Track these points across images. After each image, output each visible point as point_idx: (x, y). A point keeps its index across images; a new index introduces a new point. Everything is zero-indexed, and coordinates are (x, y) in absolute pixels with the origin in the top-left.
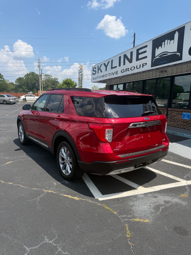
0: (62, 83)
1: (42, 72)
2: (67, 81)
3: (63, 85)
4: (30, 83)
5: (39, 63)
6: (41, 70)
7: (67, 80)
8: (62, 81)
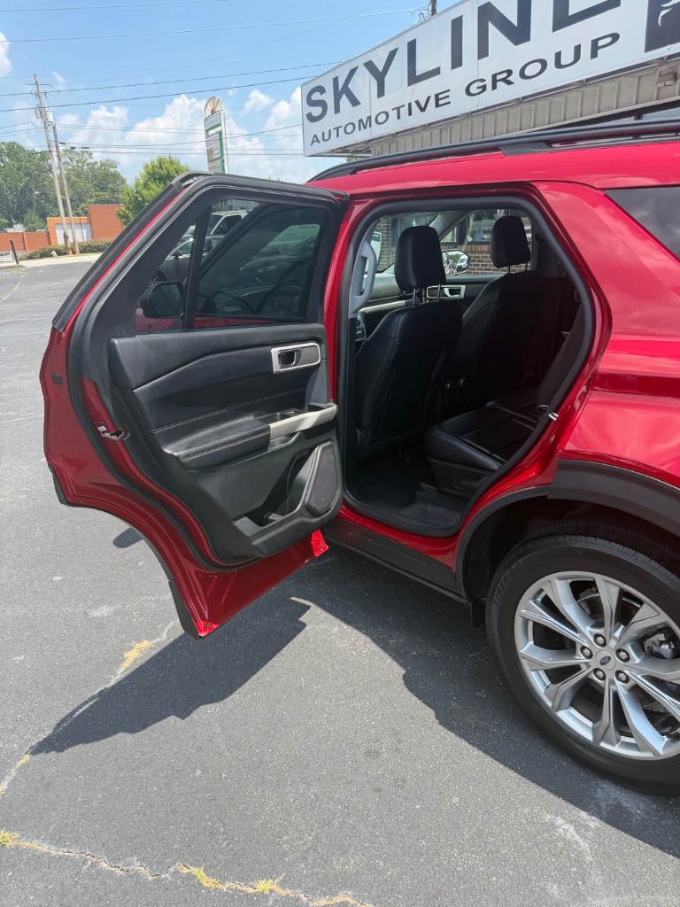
0: (142, 177)
1: (56, 136)
2: (161, 167)
3: (146, 185)
4: (10, 188)
5: (38, 95)
6: (50, 128)
7: (161, 162)
8: (143, 171)
